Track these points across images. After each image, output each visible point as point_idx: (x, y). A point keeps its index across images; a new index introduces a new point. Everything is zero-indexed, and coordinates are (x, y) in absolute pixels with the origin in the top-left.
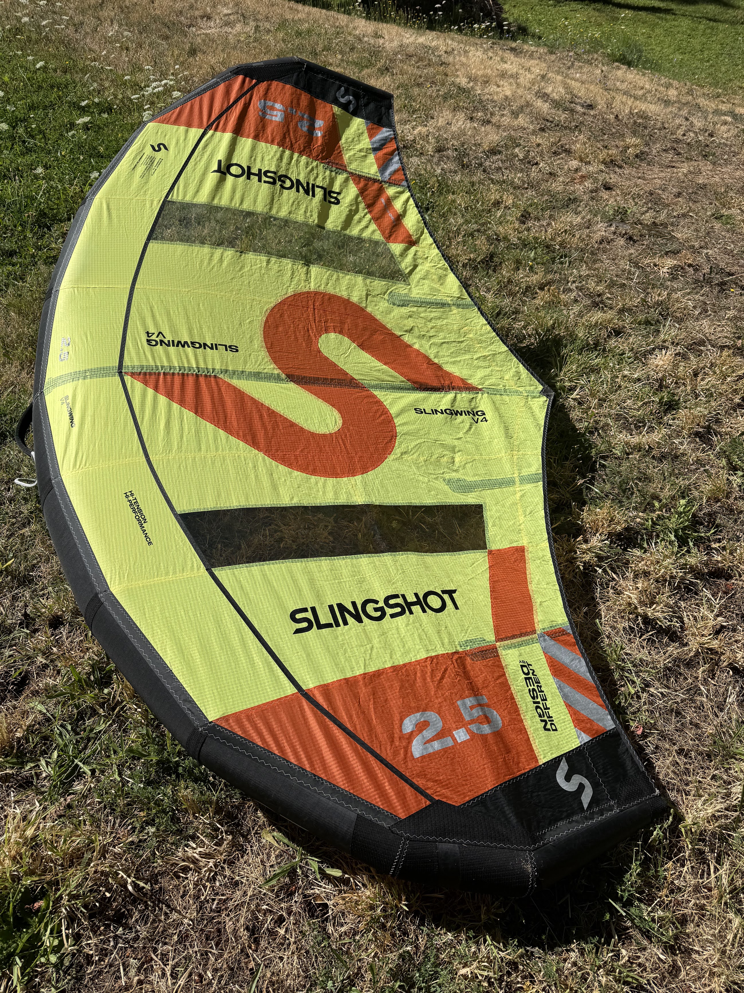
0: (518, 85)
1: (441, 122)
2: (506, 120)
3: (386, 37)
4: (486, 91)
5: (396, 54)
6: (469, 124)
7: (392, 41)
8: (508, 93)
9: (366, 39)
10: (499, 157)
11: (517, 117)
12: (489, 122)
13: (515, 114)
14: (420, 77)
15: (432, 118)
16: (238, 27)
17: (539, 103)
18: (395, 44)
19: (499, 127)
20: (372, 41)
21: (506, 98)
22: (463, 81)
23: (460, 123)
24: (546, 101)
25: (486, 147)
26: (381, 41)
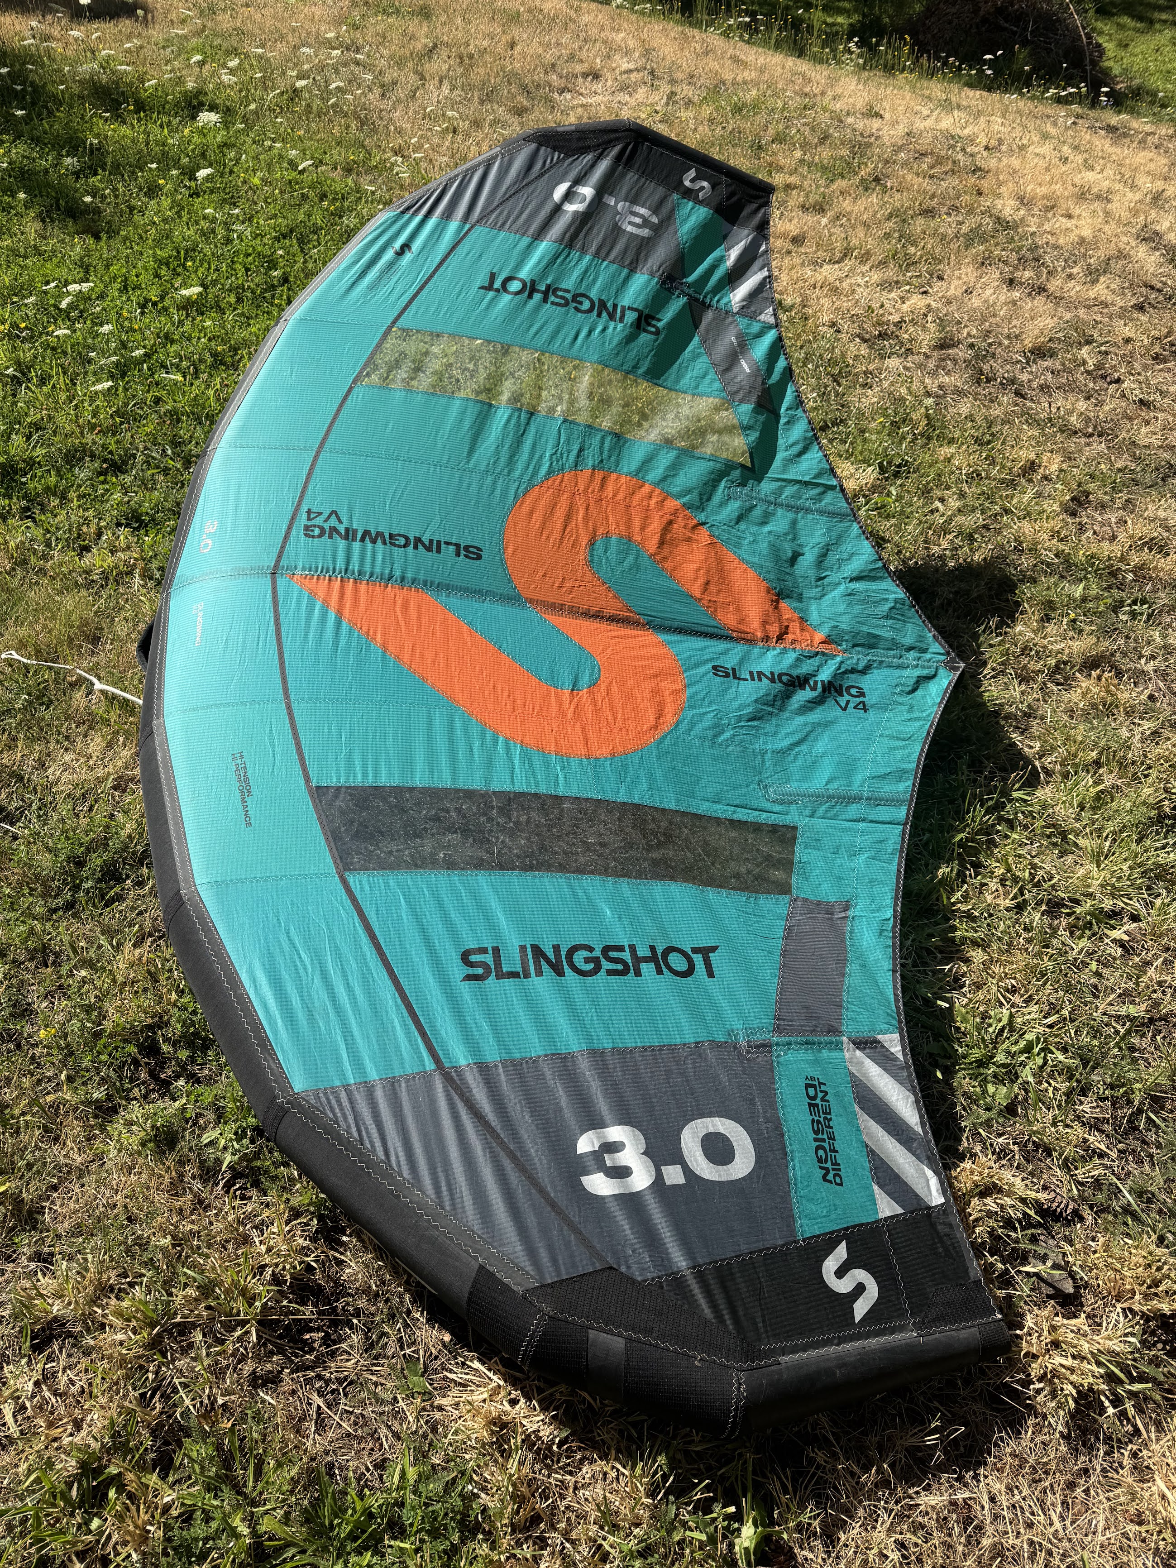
0: (1107, 213)
1: (954, 289)
2: (1074, 289)
3: (887, 116)
4: (1047, 227)
5: (898, 149)
6: (1005, 295)
7: (895, 123)
8: (1087, 233)
9: (850, 120)
10: (1048, 363)
11: (1094, 282)
12: (1042, 290)
13: (1093, 275)
14: (933, 196)
15: (940, 278)
16: (642, 93)
17: (1141, 252)
18: (901, 129)
19: (1058, 300)
20: (860, 125)
21: (1082, 241)
22: (1007, 208)
23: (989, 292)
24: (1156, 249)
25: (1028, 343)
26: (876, 124)
